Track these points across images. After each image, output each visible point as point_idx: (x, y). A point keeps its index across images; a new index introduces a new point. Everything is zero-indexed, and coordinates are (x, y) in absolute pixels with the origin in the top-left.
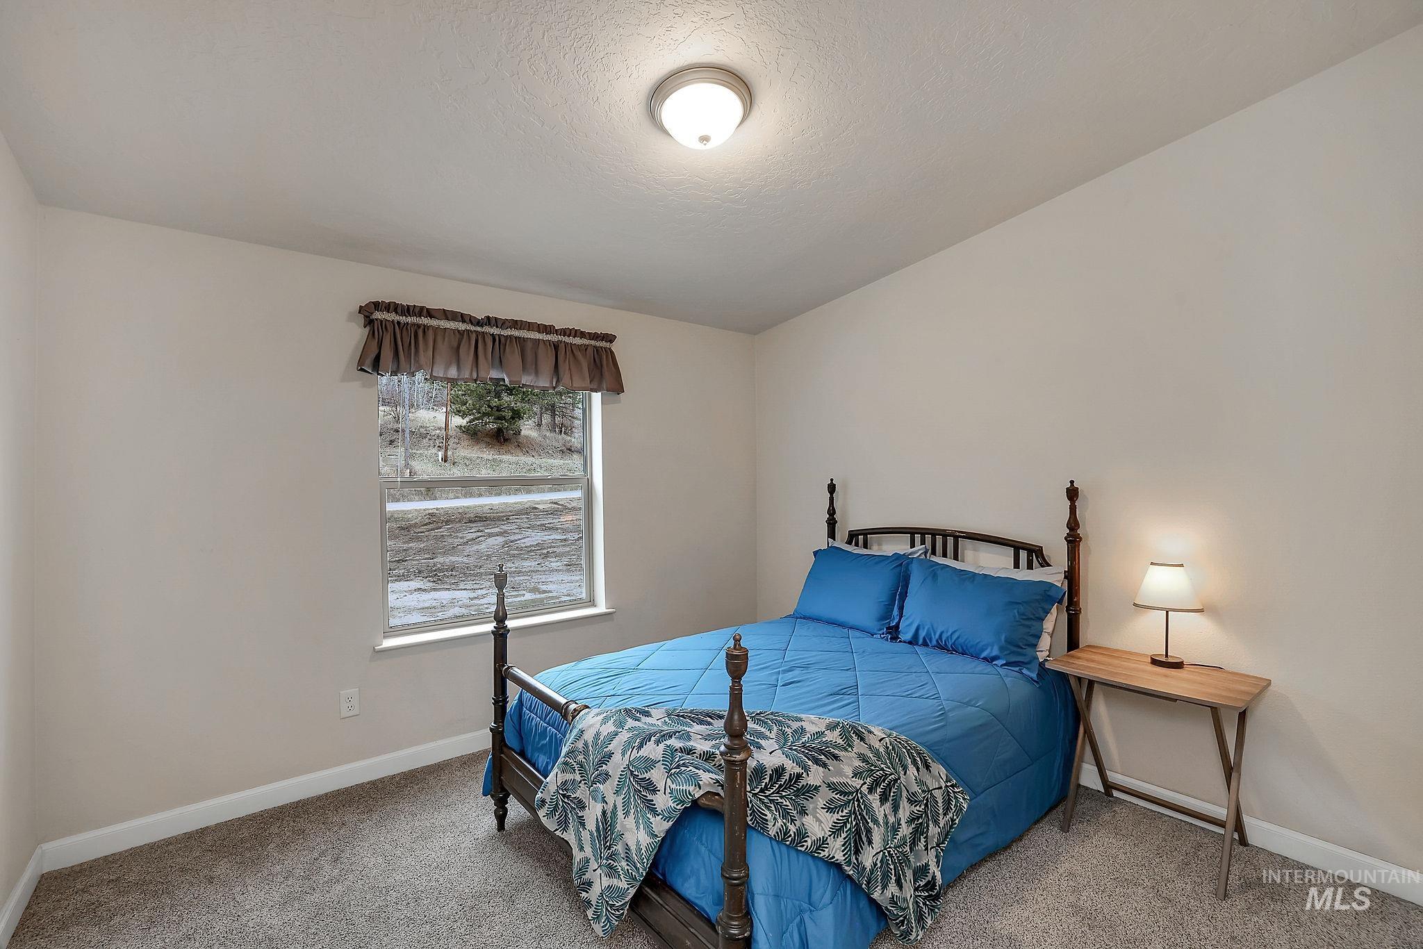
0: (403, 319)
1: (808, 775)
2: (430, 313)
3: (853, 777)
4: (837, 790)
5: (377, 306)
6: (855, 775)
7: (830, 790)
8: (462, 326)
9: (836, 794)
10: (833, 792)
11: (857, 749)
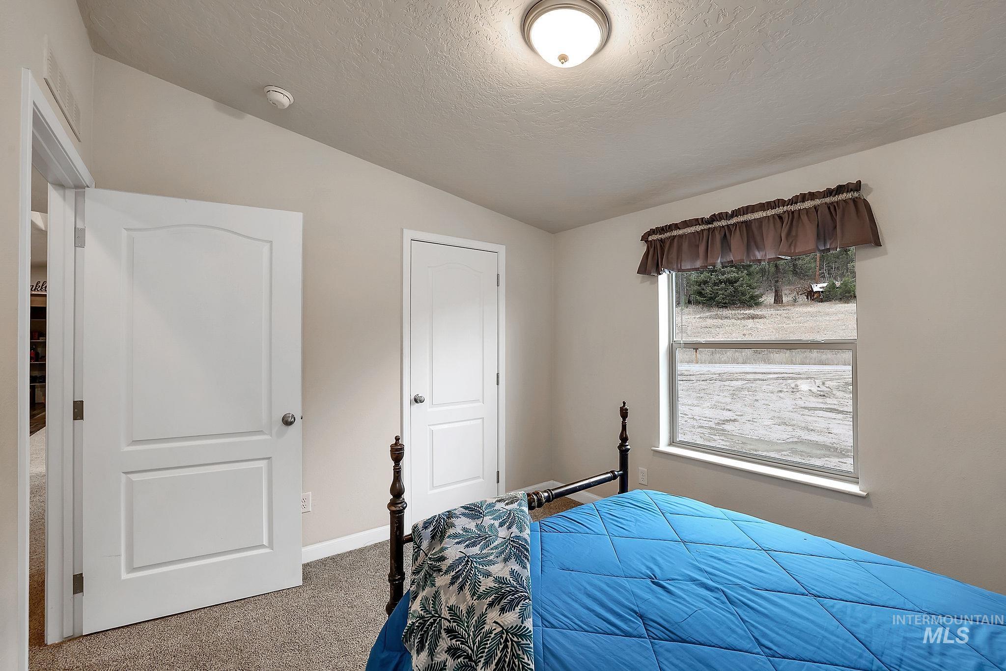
0: (663, 236)
1: (442, 575)
2: (676, 226)
3: (448, 607)
4: (435, 600)
5: (653, 232)
6: (450, 609)
7: (434, 594)
8: (699, 228)
9: (432, 600)
10: (433, 597)
11: (477, 603)
